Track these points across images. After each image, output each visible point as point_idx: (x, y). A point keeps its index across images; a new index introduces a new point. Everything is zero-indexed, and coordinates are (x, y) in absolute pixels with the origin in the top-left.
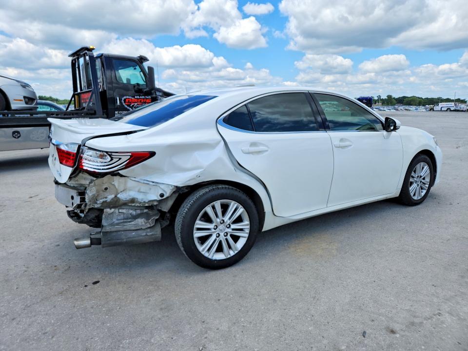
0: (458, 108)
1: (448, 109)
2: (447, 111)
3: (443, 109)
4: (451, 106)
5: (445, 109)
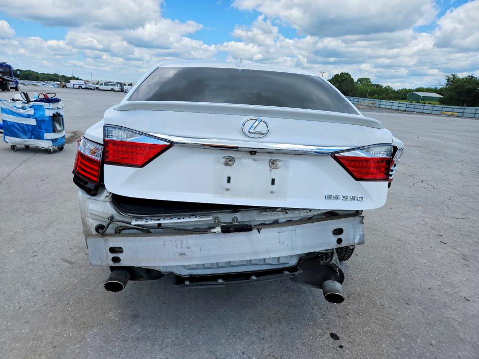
0: (88, 87)
1: (79, 86)
2: (79, 88)
3: (75, 86)
4: (82, 83)
5: (77, 86)
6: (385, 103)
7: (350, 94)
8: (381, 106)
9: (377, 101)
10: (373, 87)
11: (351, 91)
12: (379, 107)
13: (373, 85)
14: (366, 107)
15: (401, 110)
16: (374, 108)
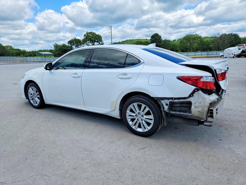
6: (29, 59)
7: (6, 55)
8: (28, 60)
9: (25, 58)
10: (16, 51)
11: (6, 53)
12: (27, 61)
13: (15, 49)
14: (20, 62)
15: (39, 62)
16: (25, 62)
